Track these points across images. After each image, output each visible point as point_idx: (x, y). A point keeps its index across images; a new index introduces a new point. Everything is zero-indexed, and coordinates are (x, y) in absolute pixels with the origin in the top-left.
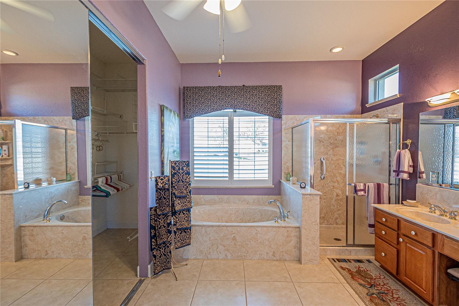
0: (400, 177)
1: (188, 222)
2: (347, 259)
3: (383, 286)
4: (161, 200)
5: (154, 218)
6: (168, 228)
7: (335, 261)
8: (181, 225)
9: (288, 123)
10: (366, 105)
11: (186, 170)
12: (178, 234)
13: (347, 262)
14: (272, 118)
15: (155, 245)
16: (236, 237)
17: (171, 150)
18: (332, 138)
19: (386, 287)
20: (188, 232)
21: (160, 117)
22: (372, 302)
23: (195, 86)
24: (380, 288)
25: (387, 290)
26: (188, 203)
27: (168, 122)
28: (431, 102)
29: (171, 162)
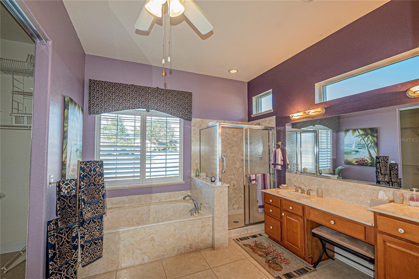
0: (276, 168)
1: (100, 231)
2: (246, 237)
3: (273, 252)
4: (65, 210)
5: (53, 234)
6: (73, 242)
7: (239, 241)
8: (91, 236)
9: (196, 125)
10: (251, 115)
11: (99, 171)
12: (86, 248)
13: (247, 239)
14: (183, 120)
15: (53, 269)
16: (154, 238)
17: (74, 149)
18: (230, 139)
19: (275, 252)
20: (100, 243)
21: (63, 110)
22: (271, 267)
23: (104, 80)
24: (272, 255)
25: (277, 255)
26: (101, 208)
27: (72, 116)
28: (293, 117)
29: (80, 162)
